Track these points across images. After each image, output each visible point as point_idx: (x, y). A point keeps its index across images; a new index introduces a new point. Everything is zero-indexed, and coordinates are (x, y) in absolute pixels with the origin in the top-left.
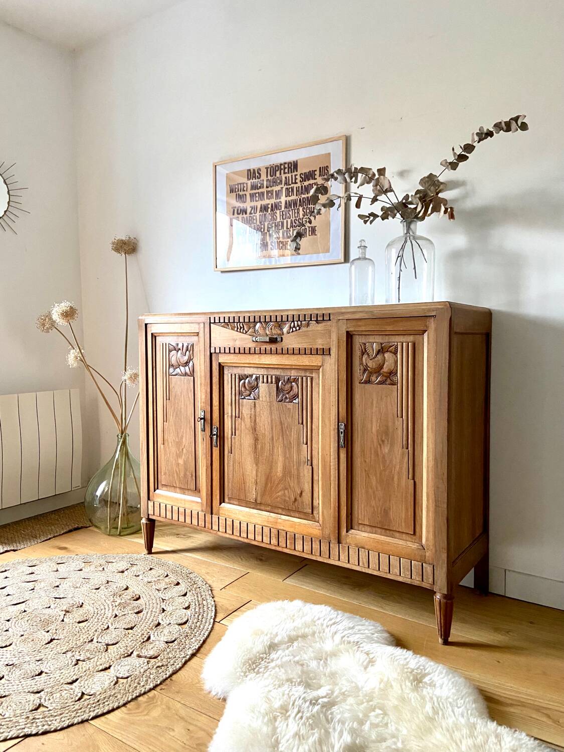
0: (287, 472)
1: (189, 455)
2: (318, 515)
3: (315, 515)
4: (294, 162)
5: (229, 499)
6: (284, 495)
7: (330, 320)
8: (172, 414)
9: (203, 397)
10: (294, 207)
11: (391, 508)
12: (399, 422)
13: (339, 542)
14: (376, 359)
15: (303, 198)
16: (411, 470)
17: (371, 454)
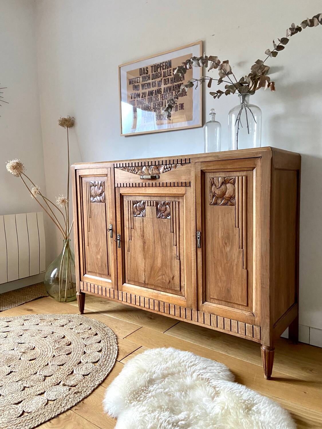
0: (164, 264)
1: (104, 253)
2: (184, 292)
3: (182, 292)
4: (169, 61)
5: (128, 281)
6: (162, 279)
7: (190, 163)
8: (93, 227)
9: (111, 216)
10: (169, 92)
11: (232, 288)
12: (236, 231)
13: (198, 310)
14: (221, 188)
15: (175, 85)
16: (245, 263)
17: (218, 252)
